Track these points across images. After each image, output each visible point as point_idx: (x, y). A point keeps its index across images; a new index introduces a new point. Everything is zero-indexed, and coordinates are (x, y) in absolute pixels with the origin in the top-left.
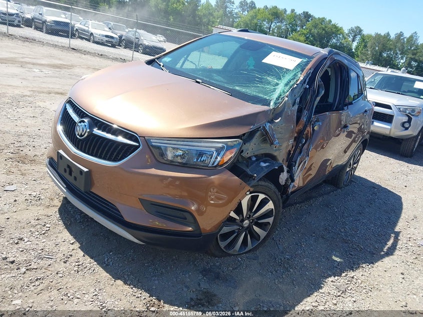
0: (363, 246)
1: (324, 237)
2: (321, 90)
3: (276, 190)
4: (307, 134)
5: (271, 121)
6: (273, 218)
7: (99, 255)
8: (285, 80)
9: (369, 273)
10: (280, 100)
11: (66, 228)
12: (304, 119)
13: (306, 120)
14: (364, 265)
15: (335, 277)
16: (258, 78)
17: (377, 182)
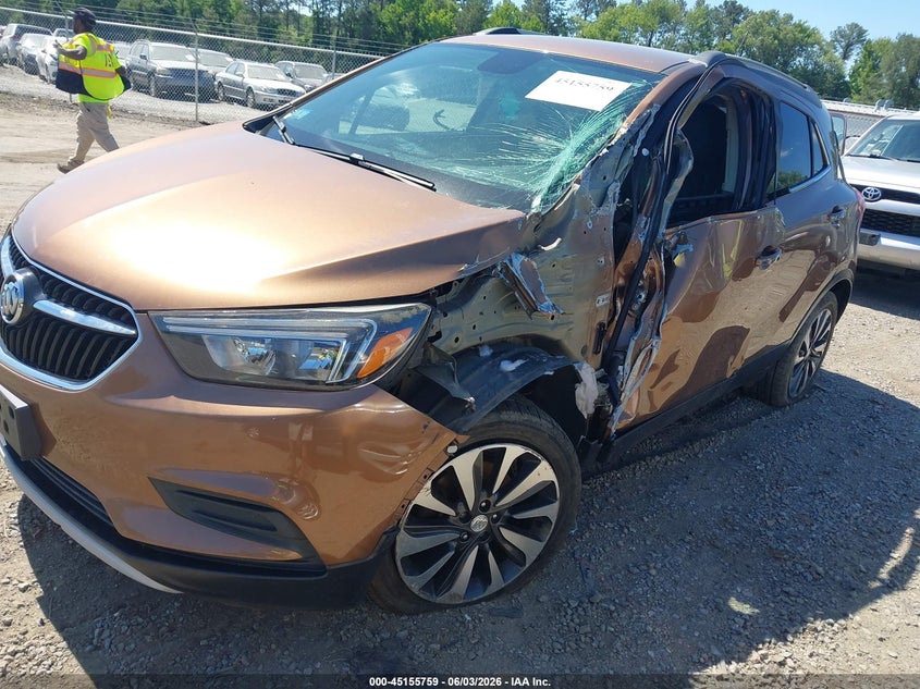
0: (823, 565)
1: (718, 544)
2: (683, 159)
3: (559, 433)
4: (651, 277)
5: (532, 250)
6: (556, 506)
7: (84, 620)
8: (577, 140)
9: (833, 646)
10: (559, 193)
11: (25, 546)
12: (638, 239)
13: (645, 241)
14: (819, 624)
15: (729, 663)
16: (509, 138)
17: (883, 387)
